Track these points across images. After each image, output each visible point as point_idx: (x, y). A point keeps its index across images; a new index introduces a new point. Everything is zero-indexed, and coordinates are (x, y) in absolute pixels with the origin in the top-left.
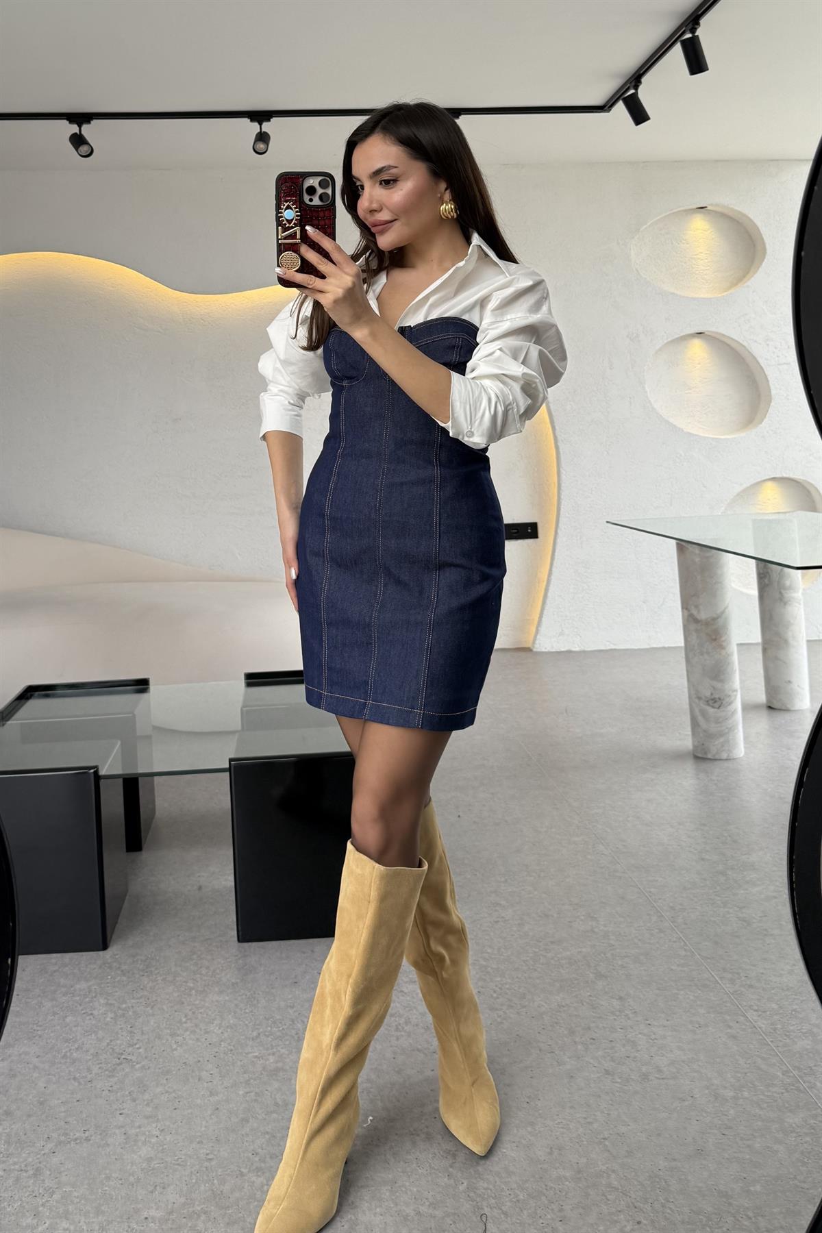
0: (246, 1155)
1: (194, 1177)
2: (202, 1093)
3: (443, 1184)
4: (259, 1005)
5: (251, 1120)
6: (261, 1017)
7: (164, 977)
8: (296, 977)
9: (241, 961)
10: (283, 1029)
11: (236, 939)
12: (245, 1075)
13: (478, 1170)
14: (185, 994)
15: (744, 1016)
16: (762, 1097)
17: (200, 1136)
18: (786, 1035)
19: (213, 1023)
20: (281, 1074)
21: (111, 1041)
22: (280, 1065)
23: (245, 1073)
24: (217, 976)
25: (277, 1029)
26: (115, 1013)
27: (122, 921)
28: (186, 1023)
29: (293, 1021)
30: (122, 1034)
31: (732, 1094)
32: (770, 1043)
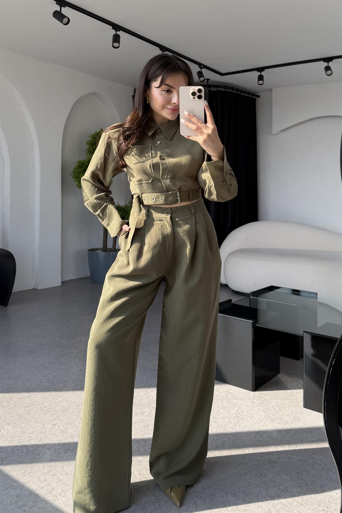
7: (264, 409)
11: (303, 405)
14: (265, 418)
26: (237, 415)
27: (268, 384)
30: (232, 423)
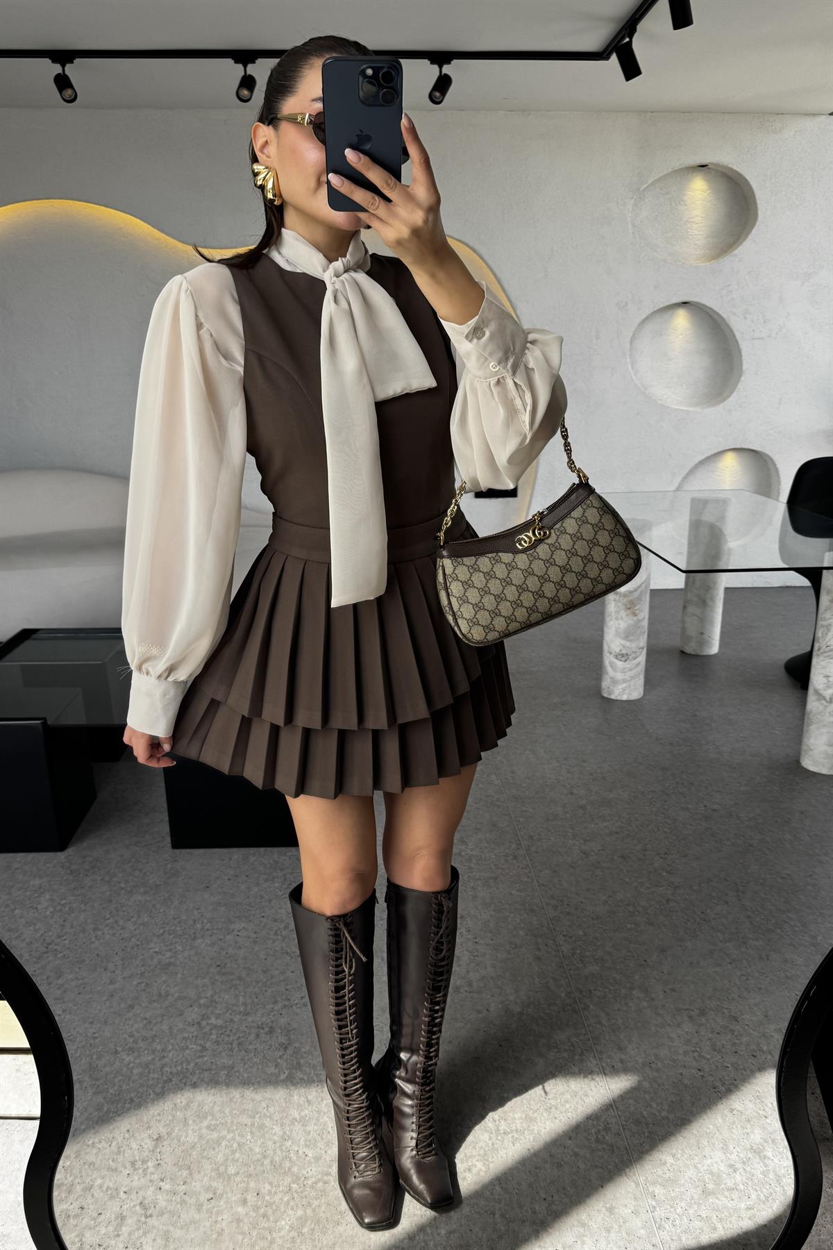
0: (124, 1036)
1: (79, 1052)
2: (103, 982)
3: (269, 1072)
4: (173, 906)
5: (136, 1007)
6: (171, 917)
8: (210, 881)
9: (169, 866)
10: (185, 929)
11: (170, 845)
12: (143, 968)
13: (300, 1062)
15: (555, 941)
16: (542, 1014)
17: (93, 1018)
18: (581, 960)
19: (130, 920)
20: (171, 968)
21: (45, 932)
22: (172, 960)
23: (143, 966)
24: (146, 878)
25: (178, 928)
28: (108, 919)
29: (195, 921)
31: (520, 1009)
32: (565, 966)
